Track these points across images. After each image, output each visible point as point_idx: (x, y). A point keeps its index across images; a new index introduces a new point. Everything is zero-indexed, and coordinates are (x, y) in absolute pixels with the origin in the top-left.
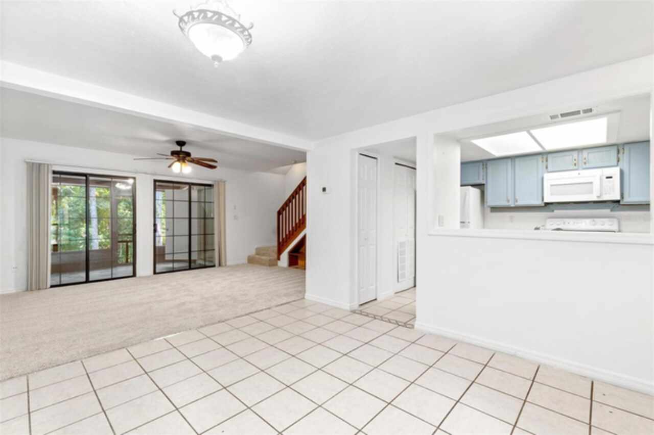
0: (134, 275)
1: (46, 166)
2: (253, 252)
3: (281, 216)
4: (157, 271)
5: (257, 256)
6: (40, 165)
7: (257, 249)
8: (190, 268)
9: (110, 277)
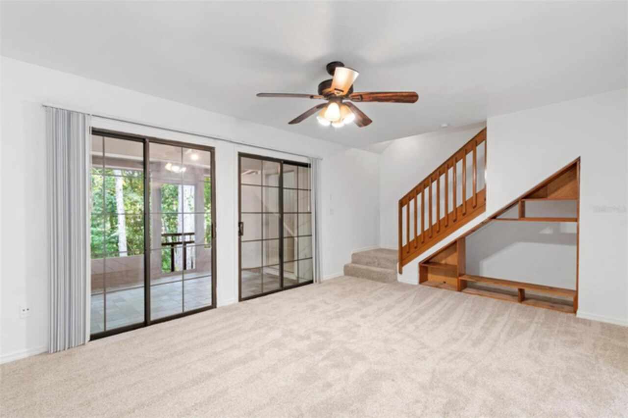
0: (214, 305)
1: (81, 116)
2: (348, 260)
3: (405, 209)
4: (243, 296)
5: (354, 265)
6: (70, 113)
7: (354, 255)
8: (282, 288)
9: (180, 311)
